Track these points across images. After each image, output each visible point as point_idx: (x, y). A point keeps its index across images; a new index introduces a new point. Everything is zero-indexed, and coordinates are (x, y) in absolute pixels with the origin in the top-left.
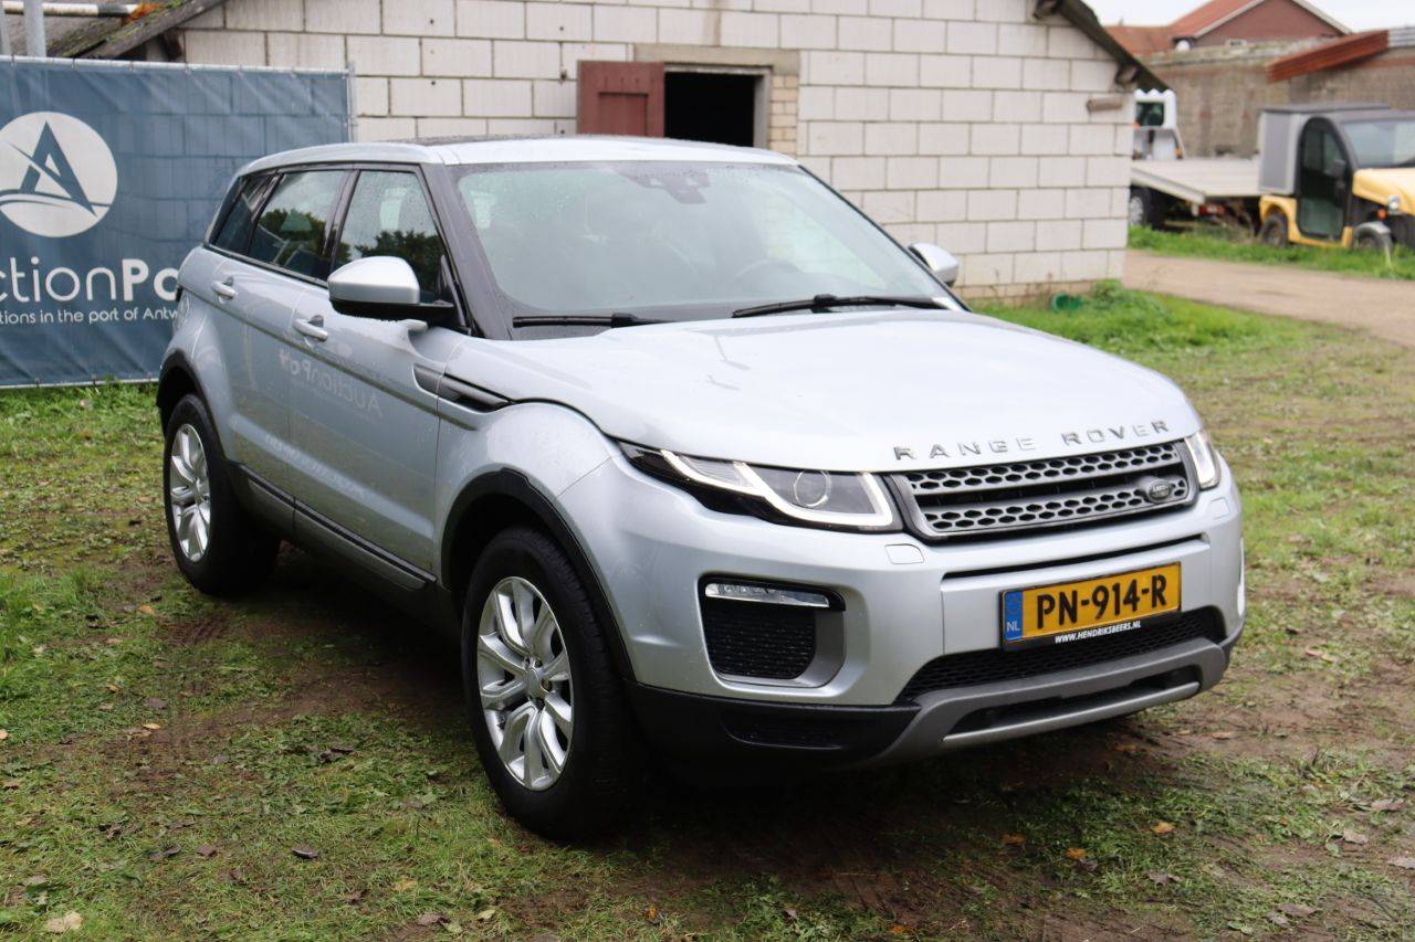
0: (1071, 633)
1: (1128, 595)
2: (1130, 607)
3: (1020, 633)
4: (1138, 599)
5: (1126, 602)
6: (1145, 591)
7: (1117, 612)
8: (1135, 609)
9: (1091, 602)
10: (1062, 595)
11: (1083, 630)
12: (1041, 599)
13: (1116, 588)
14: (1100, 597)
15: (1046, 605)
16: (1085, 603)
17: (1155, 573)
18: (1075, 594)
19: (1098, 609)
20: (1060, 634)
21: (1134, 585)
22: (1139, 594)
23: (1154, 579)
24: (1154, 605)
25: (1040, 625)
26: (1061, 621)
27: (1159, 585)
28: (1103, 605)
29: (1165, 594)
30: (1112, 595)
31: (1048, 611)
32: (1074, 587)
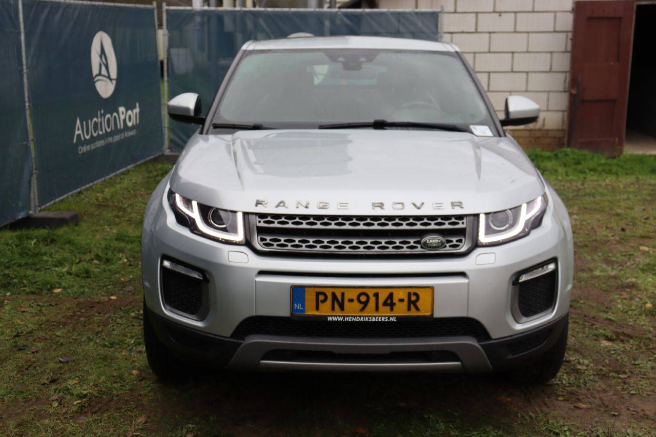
0: (340, 316)
1: (387, 300)
2: (388, 308)
3: (304, 311)
4: (394, 304)
5: (385, 304)
6: (401, 300)
7: (377, 309)
8: (392, 309)
9: (356, 300)
10: (334, 295)
11: (349, 316)
12: (318, 294)
13: (376, 295)
14: (363, 299)
15: (321, 298)
16: (351, 300)
17: (412, 291)
18: (343, 294)
19: (362, 306)
20: (331, 316)
21: (391, 296)
22: (395, 300)
23: (409, 294)
24: (409, 309)
25: (317, 308)
26: (333, 308)
27: (413, 298)
28: (366, 304)
29: (418, 304)
30: (372, 300)
31: (323, 301)
32: (343, 290)
